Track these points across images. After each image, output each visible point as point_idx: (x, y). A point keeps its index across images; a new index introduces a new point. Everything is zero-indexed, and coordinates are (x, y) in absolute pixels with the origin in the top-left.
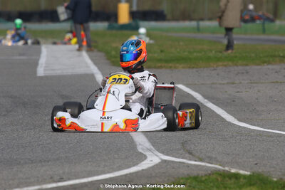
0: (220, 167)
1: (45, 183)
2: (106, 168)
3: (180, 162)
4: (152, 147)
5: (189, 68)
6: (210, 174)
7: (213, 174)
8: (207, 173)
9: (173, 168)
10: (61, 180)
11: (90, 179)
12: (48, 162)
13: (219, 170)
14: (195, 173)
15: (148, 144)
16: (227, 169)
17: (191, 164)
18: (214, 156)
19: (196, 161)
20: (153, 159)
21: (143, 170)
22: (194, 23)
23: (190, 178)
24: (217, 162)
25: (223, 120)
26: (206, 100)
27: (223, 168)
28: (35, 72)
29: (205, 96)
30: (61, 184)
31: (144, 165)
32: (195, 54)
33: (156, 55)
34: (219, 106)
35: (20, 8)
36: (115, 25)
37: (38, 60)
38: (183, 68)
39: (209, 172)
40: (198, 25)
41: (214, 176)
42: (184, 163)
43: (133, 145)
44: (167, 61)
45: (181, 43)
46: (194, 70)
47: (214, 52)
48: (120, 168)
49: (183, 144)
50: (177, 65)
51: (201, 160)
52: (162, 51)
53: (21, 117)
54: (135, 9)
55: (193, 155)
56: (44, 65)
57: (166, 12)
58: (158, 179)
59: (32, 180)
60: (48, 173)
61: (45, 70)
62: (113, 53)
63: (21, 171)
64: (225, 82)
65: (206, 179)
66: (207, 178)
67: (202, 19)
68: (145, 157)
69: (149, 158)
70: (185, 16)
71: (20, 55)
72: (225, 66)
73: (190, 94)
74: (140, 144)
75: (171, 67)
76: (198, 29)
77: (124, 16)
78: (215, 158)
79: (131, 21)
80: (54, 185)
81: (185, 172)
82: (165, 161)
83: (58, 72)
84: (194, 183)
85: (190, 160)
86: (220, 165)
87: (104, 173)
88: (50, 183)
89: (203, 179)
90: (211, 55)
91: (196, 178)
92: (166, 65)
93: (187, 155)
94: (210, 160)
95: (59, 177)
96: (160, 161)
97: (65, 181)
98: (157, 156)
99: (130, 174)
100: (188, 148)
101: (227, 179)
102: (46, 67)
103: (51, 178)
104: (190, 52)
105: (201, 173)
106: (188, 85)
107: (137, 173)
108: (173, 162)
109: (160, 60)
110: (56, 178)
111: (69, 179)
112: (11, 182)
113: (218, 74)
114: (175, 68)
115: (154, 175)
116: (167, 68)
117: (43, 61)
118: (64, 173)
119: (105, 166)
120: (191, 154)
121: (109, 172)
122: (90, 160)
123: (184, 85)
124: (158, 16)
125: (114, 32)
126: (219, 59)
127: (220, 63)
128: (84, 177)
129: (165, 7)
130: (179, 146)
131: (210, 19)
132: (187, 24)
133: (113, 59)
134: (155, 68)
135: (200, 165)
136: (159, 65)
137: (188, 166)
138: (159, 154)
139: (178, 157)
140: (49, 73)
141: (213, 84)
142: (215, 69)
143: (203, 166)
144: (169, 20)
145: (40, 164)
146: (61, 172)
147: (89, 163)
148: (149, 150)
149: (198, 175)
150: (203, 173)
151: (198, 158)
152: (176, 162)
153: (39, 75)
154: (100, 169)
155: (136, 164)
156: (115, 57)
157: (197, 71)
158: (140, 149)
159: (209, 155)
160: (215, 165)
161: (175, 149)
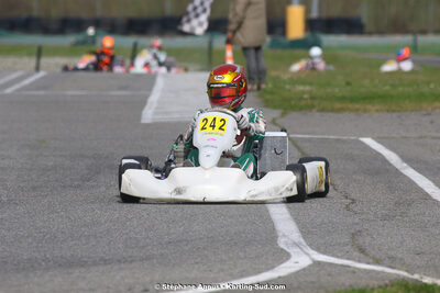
0: (405, 274)
2: (222, 274)
3: (342, 265)
4: (302, 240)
6: (387, 285)
7: (392, 286)
8: (382, 283)
9: (329, 275)
10: (145, 291)
12: (131, 262)
13: (404, 279)
14: (362, 283)
15: (296, 236)
16: (416, 276)
17: (359, 269)
18: (400, 256)
19: (369, 263)
20: (301, 259)
21: (280, 277)
22: (408, 39)
23: (353, 290)
24: (403, 266)
25: (427, 196)
26: (405, 164)
27: (410, 276)
28: (139, 117)
29: (405, 159)
31: (284, 270)
32: (400, 89)
33: (337, 90)
34: (425, 176)
36: (281, 39)
37: (147, 97)
38: (377, 111)
39: (387, 282)
40: (415, 41)
41: (394, 289)
42: (349, 267)
43: (271, 234)
44: (353, 100)
46: (395, 115)
47: (432, 86)
48: (243, 275)
49: (355, 235)
50: (369, 107)
51: (377, 262)
52: (348, 84)
53: (103, 189)
54: (315, 14)
55: (367, 255)
56: (155, 105)
57: (365, 20)
60: (126, 280)
61: (156, 113)
63: (84, 278)
67: (424, 32)
68: (287, 256)
69: (294, 258)
70: (398, 27)
73: (380, 154)
74: (284, 236)
75: (357, 110)
76: (415, 48)
77: (296, 27)
78: (401, 259)
79: (309, 34)
81: (347, 281)
82: (317, 264)
83: (176, 117)
85: (359, 261)
86: (407, 271)
90: (425, 90)
92: (350, 106)
93: (356, 254)
94: (392, 262)
95: (142, 288)
96: (309, 262)
98: (307, 254)
100: (361, 241)
102: (157, 108)
103: (130, 290)
104: (393, 86)
105: (373, 283)
106: (379, 140)
108: (331, 264)
109: (343, 99)
113: (432, 122)
114: (365, 111)
115: (295, 285)
116: (351, 110)
117: (154, 98)
119: (222, 270)
120: (363, 253)
122: (199, 260)
123: (373, 138)
124: (352, 26)
125: (279, 52)
126: (437, 98)
129: (364, 13)
130: (346, 239)
131: (436, 32)
133: (268, 97)
134: (333, 110)
135: (373, 271)
136: (338, 105)
137: (354, 271)
139: (342, 257)
140: (160, 118)
141: (421, 137)
142: (429, 114)
143: (378, 273)
144: (370, 33)
145: (117, 267)
146: (148, 279)
147: (196, 266)
148: (296, 245)
149: (368, 286)
150: (376, 283)
151: (374, 258)
152: (337, 265)
153: (143, 121)
154: (212, 276)
155: (270, 268)
156: (272, 93)
157: (399, 117)
158: (282, 243)
159: (392, 253)
160: (399, 269)
161: (339, 244)
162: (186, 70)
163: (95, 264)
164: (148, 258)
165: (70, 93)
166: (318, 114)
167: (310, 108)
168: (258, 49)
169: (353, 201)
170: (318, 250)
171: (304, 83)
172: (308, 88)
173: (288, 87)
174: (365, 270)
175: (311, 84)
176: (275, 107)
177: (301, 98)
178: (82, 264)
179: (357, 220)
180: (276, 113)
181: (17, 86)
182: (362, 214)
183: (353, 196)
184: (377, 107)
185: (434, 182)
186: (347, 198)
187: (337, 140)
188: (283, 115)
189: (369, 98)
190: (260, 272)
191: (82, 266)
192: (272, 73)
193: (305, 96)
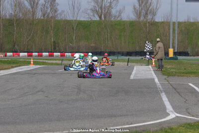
1: (124, 125)
2: (152, 119)
9: (180, 120)
10: (131, 124)
11: (144, 124)
14: (189, 122)
15: (172, 109)
19: (191, 117)
20: (173, 115)
21: (167, 120)
23: (187, 124)
30: (131, 126)
33: (182, 71)
36: (167, 57)
37: (132, 72)
41: (197, 123)
43: (165, 108)
44: (186, 73)
46: (197, 77)
48: (157, 119)
50: (190, 75)
51: (193, 116)
52: (185, 69)
54: (176, 51)
58: (173, 124)
59: (119, 124)
60: (126, 121)
63: (115, 120)
65: (194, 125)
68: (169, 115)
69: (171, 115)
70: (198, 55)
71: (125, 70)
73: (194, 88)
74: (168, 109)
75: (188, 76)
77: (171, 54)
79: (174, 56)
80: (128, 126)
81: (185, 121)
82: (177, 117)
83: (139, 78)
84: (188, 126)
87: (150, 121)
88: (126, 125)
91: (189, 124)
92: (186, 75)
93: (187, 114)
94: (197, 116)
96: (175, 116)
99: (161, 122)
100: (189, 111)
102: (134, 75)
103: (127, 123)
104: (197, 70)
106: (193, 84)
107: (164, 121)
108: (181, 117)
109: (184, 73)
111: (135, 124)
112: (110, 124)
115: (171, 122)
117: (134, 72)
118: (133, 121)
120: (189, 114)
121: (152, 121)
124: (186, 54)
125: (166, 61)
129: (189, 51)
130: (185, 110)
133: (164, 72)
134: (181, 76)
137: (187, 119)
138: (175, 113)
139: (184, 115)
140: (135, 78)
143: (193, 119)
144: (190, 56)
147: (145, 117)
148: (172, 111)
149: (191, 123)
150: (193, 122)
153: (131, 79)
155: (165, 118)
158: (168, 111)
159: (197, 114)
161: (183, 111)
162: (142, 65)
163: (118, 116)
164: (132, 115)
167: (175, 75)
168: (162, 60)
169: (187, 100)
170: (177, 113)
172: (174, 70)
173: (169, 70)
174: (190, 119)
176: (166, 75)
178: (115, 116)
179: (187, 105)
180: (166, 77)
182: (189, 103)
184: (193, 75)
186: (185, 99)
187: (183, 84)
188: (168, 77)
189: (191, 73)
190: (162, 119)
192: (165, 66)
193: (174, 72)
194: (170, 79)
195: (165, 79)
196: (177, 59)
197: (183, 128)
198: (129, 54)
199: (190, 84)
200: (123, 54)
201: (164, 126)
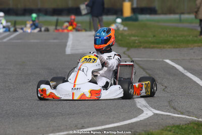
0: (196, 119)
2: (114, 119)
3: (167, 115)
4: (147, 104)
5: (174, 48)
6: (189, 124)
7: (191, 124)
8: (186, 123)
9: (162, 119)
10: (83, 127)
11: (103, 127)
12: (74, 114)
13: (195, 121)
14: (178, 123)
16: (200, 120)
17: (175, 117)
18: (191, 111)
19: (178, 114)
20: (148, 113)
21: (141, 120)
22: (177, 16)
23: (174, 126)
24: (194, 115)
25: (198, 85)
26: (186, 71)
27: (198, 120)
28: (64, 51)
29: (185, 68)
31: (142, 117)
32: (178, 38)
33: (150, 39)
34: (195, 76)
35: (54, 6)
37: (66, 42)
38: (169, 48)
39: (188, 122)
40: (180, 18)
41: (192, 125)
42: (170, 116)
44: (158, 43)
45: (168, 30)
46: (177, 49)
47: (191, 37)
48: (124, 119)
49: (169, 102)
50: (165, 46)
51: (182, 114)
52: (154, 36)
54: (135, 6)
55: (176, 110)
57: (157, 8)
58: (151, 127)
59: (62, 128)
60: (73, 122)
61: (71, 50)
62: (120, 37)
63: (54, 121)
64: (199, 58)
65: (186, 128)
66: (186, 126)
67: (183, 13)
68: (142, 112)
69: (145, 112)
70: (171, 11)
71: (54, 39)
72: (199, 46)
73: (174, 66)
74: (139, 102)
75: (161, 47)
76: (180, 20)
77: (127, 12)
78: (192, 112)
79: (132, 15)
81: (171, 122)
82: (157, 114)
84: (177, 130)
85: (174, 113)
86: (196, 117)
87: (113, 123)
89: (184, 127)
90: (189, 38)
91: (178, 127)
92: (157, 45)
93: (172, 110)
94: (189, 113)
96: (152, 114)
97: (85, 128)
98: (151, 111)
99: (132, 123)
100: (173, 105)
101: (201, 127)
102: (72, 47)
103: (76, 126)
104: (174, 37)
105: (182, 123)
106: (172, 60)
107: (136, 123)
108: (162, 115)
109: (153, 43)
110: (80, 126)
111: (88, 127)
112: (48, 129)
113: (194, 52)
114: (164, 48)
115: (148, 124)
116: (157, 48)
117: (70, 43)
118: (85, 123)
119: (115, 118)
120: (175, 110)
121: (116, 122)
122: (103, 113)
123: (170, 60)
124: (152, 11)
126: (195, 42)
127: (196, 45)
128: (99, 126)
129: (156, 5)
130: (166, 104)
131: (189, 13)
132: (172, 17)
133: (120, 42)
134: (149, 48)
135: (181, 117)
136: (152, 45)
137: (173, 118)
138: (153, 109)
139: (166, 112)
140: (74, 52)
141: (191, 59)
142: (191, 49)
143: (184, 118)
144: (159, 14)
145: (68, 117)
146: (83, 122)
147: (103, 116)
148: (146, 106)
149: (180, 124)
150: (184, 123)
151: (180, 112)
152: (165, 115)
153: (67, 53)
154: (111, 120)
155: (136, 116)
156: (121, 40)
157: (179, 50)
158: (138, 106)
159: (188, 110)
160: (192, 117)
161: (164, 106)
165: (32, 41)
166: (143, 50)
167: (141, 46)
169: (166, 87)
170: (155, 108)
171: (134, 36)
172: (136, 38)
173: (128, 38)
174: (177, 117)
175: (137, 36)
176: (124, 47)
177: (135, 43)
179: (169, 96)
180: (125, 49)
181: (8, 38)
182: (171, 93)
183: (165, 85)
184: (169, 46)
185: (200, 78)
186: (163, 86)
187: (154, 61)
188: (128, 50)
190: (132, 118)
191: (53, 116)
193: (137, 42)
194: (133, 52)
195: (124, 53)
196: (136, 20)
197: (170, 133)
198: (57, 12)
199: (168, 61)
200: (47, 12)
201: (138, 131)
